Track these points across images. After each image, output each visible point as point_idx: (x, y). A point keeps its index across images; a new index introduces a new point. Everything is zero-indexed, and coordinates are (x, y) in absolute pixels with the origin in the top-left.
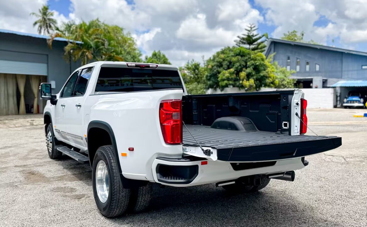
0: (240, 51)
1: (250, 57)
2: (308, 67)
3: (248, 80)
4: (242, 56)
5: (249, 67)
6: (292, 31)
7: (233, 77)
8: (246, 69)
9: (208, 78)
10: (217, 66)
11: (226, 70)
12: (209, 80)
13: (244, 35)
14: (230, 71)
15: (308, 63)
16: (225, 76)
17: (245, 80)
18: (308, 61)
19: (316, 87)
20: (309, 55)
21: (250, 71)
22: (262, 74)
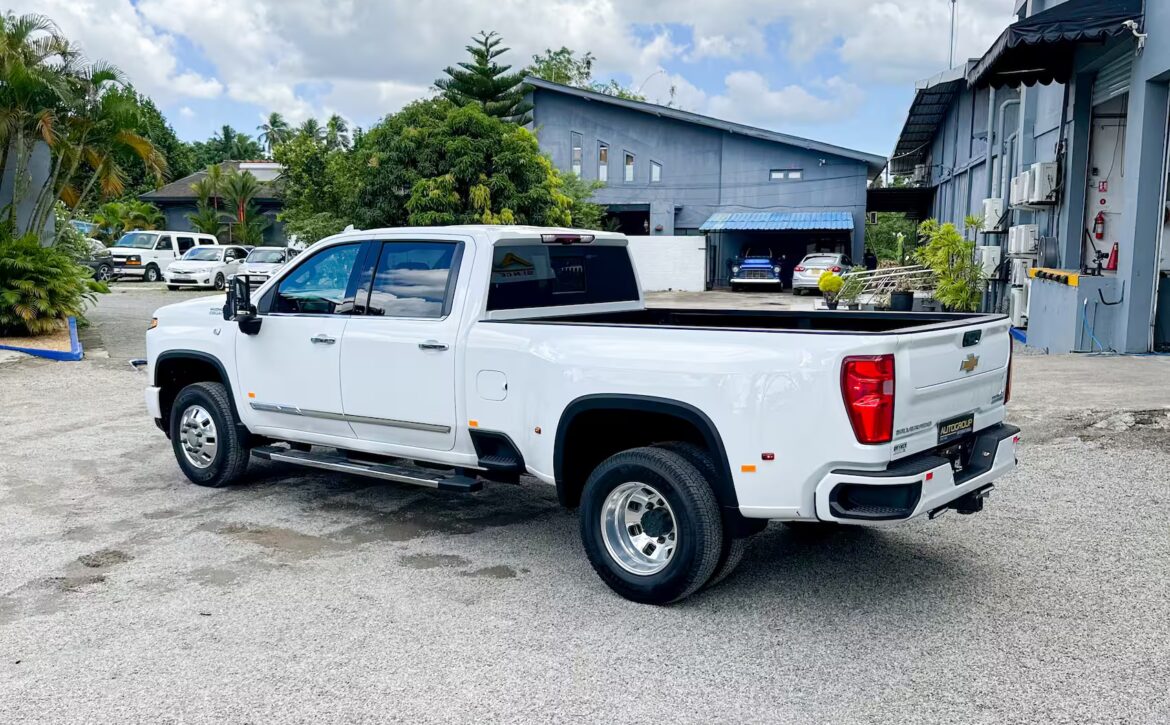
0: (470, 119)
1: (500, 141)
2: (630, 169)
3: (498, 212)
4: (475, 136)
5: (496, 171)
6: (559, 50)
7: (452, 199)
8: (489, 175)
9: (368, 197)
10: (400, 161)
11: (428, 177)
12: (370, 205)
13: (467, 67)
14: (442, 182)
15: (629, 158)
16: (428, 195)
17: (488, 212)
18: (631, 151)
19: (659, 231)
20: (633, 134)
21: (501, 183)
22: (533, 192)
